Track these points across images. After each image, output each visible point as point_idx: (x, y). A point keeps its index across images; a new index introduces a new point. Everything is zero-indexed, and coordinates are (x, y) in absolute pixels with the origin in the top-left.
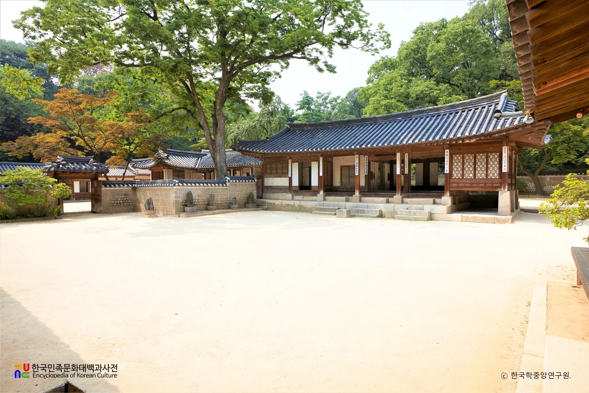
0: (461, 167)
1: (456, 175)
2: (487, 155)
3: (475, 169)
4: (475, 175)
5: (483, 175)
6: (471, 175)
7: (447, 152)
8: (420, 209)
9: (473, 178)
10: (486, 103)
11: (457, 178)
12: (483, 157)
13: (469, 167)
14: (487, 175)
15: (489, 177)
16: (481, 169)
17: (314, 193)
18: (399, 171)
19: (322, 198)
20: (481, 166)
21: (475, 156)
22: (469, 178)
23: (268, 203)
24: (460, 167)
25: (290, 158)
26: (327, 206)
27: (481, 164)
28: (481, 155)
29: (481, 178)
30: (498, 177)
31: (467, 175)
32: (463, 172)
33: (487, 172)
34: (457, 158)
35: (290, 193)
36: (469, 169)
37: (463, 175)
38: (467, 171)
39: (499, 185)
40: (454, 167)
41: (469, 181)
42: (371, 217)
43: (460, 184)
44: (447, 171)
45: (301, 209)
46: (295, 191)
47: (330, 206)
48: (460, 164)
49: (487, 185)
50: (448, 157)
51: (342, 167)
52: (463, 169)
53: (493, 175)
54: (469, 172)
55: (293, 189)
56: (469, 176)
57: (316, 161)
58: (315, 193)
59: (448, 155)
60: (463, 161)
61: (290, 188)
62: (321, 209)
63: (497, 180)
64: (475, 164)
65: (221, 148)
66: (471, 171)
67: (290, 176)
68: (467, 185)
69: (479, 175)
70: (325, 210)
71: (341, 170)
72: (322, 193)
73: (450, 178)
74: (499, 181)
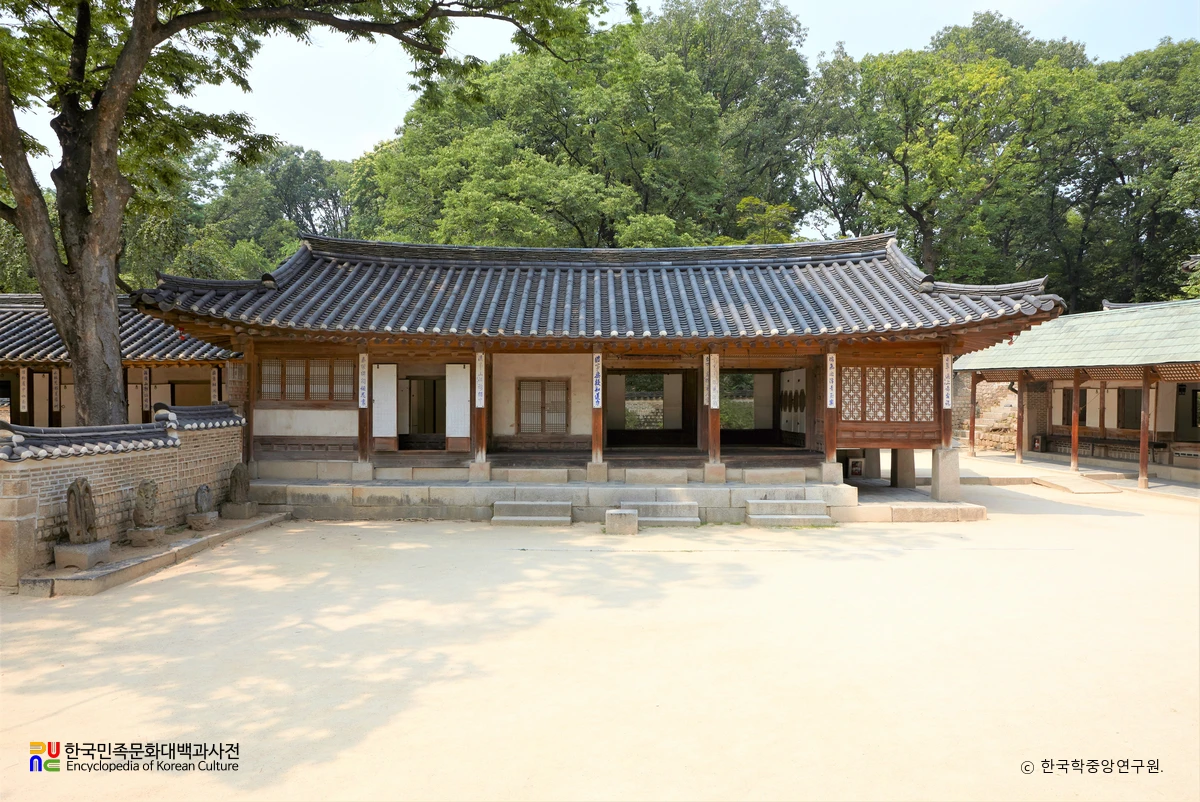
0: (860, 394)
1: (850, 413)
2: (912, 370)
3: (888, 400)
4: (888, 413)
5: (904, 414)
6: (880, 414)
7: (832, 359)
8: (797, 497)
9: (884, 419)
10: (860, 254)
11: (851, 419)
12: (904, 374)
13: (876, 395)
14: (912, 414)
15: (916, 420)
16: (900, 399)
17: (452, 458)
18: (717, 399)
19: (485, 474)
20: (900, 393)
21: (888, 370)
22: (876, 419)
23: (297, 497)
24: (857, 395)
25: (366, 351)
26: (527, 499)
27: (900, 390)
28: (899, 369)
29: (900, 420)
30: (932, 420)
31: (871, 413)
32: (864, 407)
33: (912, 407)
34: (852, 373)
35: (364, 457)
36: (876, 399)
37: (864, 413)
38: (871, 406)
39: (935, 436)
40: (843, 394)
41: (877, 428)
42: (685, 524)
43: (858, 434)
44: (831, 403)
45: (432, 512)
46: (381, 452)
47: (538, 498)
48: (856, 388)
49: (913, 436)
50: (834, 371)
51: (520, 383)
52: (864, 400)
53: (924, 414)
54: (876, 407)
55: (377, 446)
56: (876, 415)
57: (464, 363)
58: (459, 456)
59: (834, 366)
60: (864, 381)
61: (364, 443)
62: (515, 510)
63: (931, 426)
64: (888, 389)
65: (108, 301)
66: (880, 405)
67: (363, 403)
68: (873, 436)
69: (895, 414)
70: (529, 510)
71: (518, 389)
72: (481, 457)
73: (838, 421)
74: (935, 427)
